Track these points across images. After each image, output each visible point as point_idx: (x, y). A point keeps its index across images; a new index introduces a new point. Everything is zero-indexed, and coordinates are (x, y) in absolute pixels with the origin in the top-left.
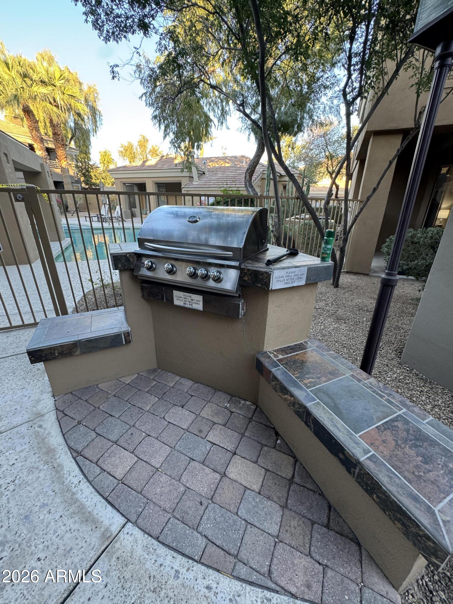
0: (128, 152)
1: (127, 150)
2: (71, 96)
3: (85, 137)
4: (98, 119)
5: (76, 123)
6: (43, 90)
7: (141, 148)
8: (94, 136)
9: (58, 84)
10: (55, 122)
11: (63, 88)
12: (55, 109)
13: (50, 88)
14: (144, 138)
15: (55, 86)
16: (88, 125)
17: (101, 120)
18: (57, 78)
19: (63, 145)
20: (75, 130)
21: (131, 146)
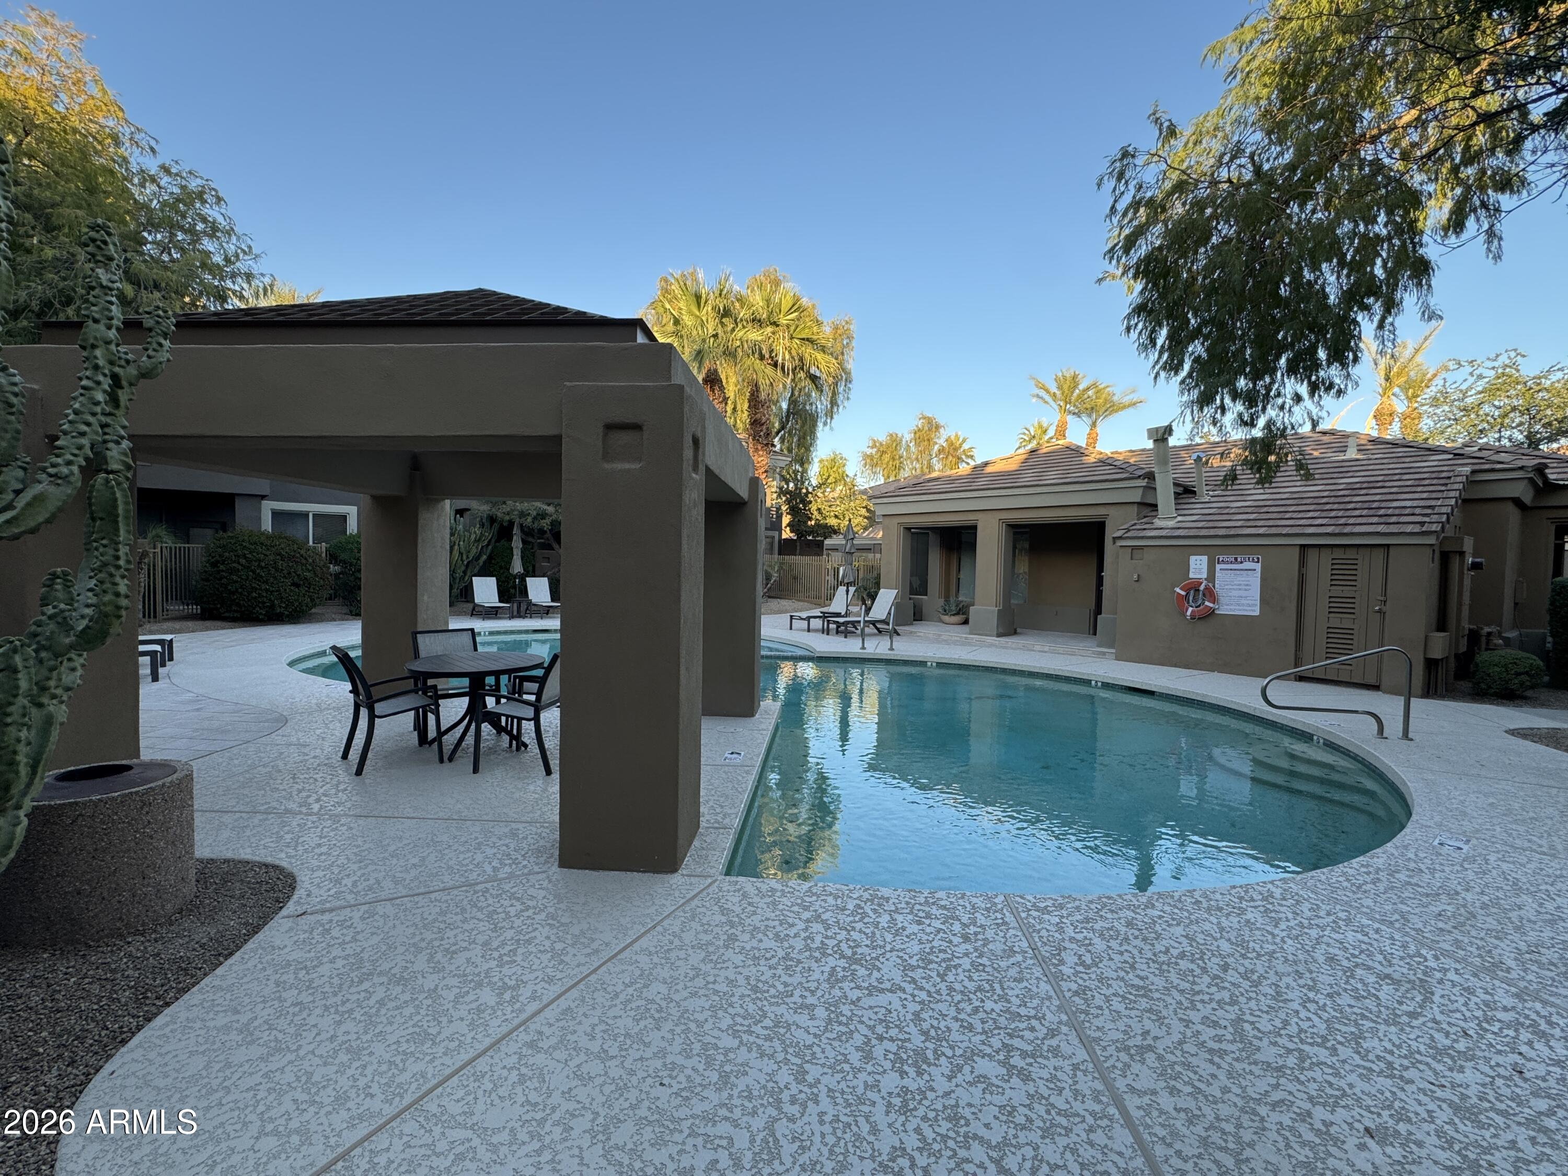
0: (886, 457)
1: (883, 452)
2: (808, 340)
3: (807, 427)
4: (841, 389)
5: (793, 402)
6: (754, 335)
7: (917, 445)
8: (825, 424)
9: (783, 321)
10: (763, 396)
11: (792, 328)
12: (769, 370)
13: (769, 329)
14: (929, 421)
15: (778, 326)
16: (820, 404)
17: (847, 390)
18: (785, 308)
19: (767, 445)
20: (788, 416)
21: (895, 440)
